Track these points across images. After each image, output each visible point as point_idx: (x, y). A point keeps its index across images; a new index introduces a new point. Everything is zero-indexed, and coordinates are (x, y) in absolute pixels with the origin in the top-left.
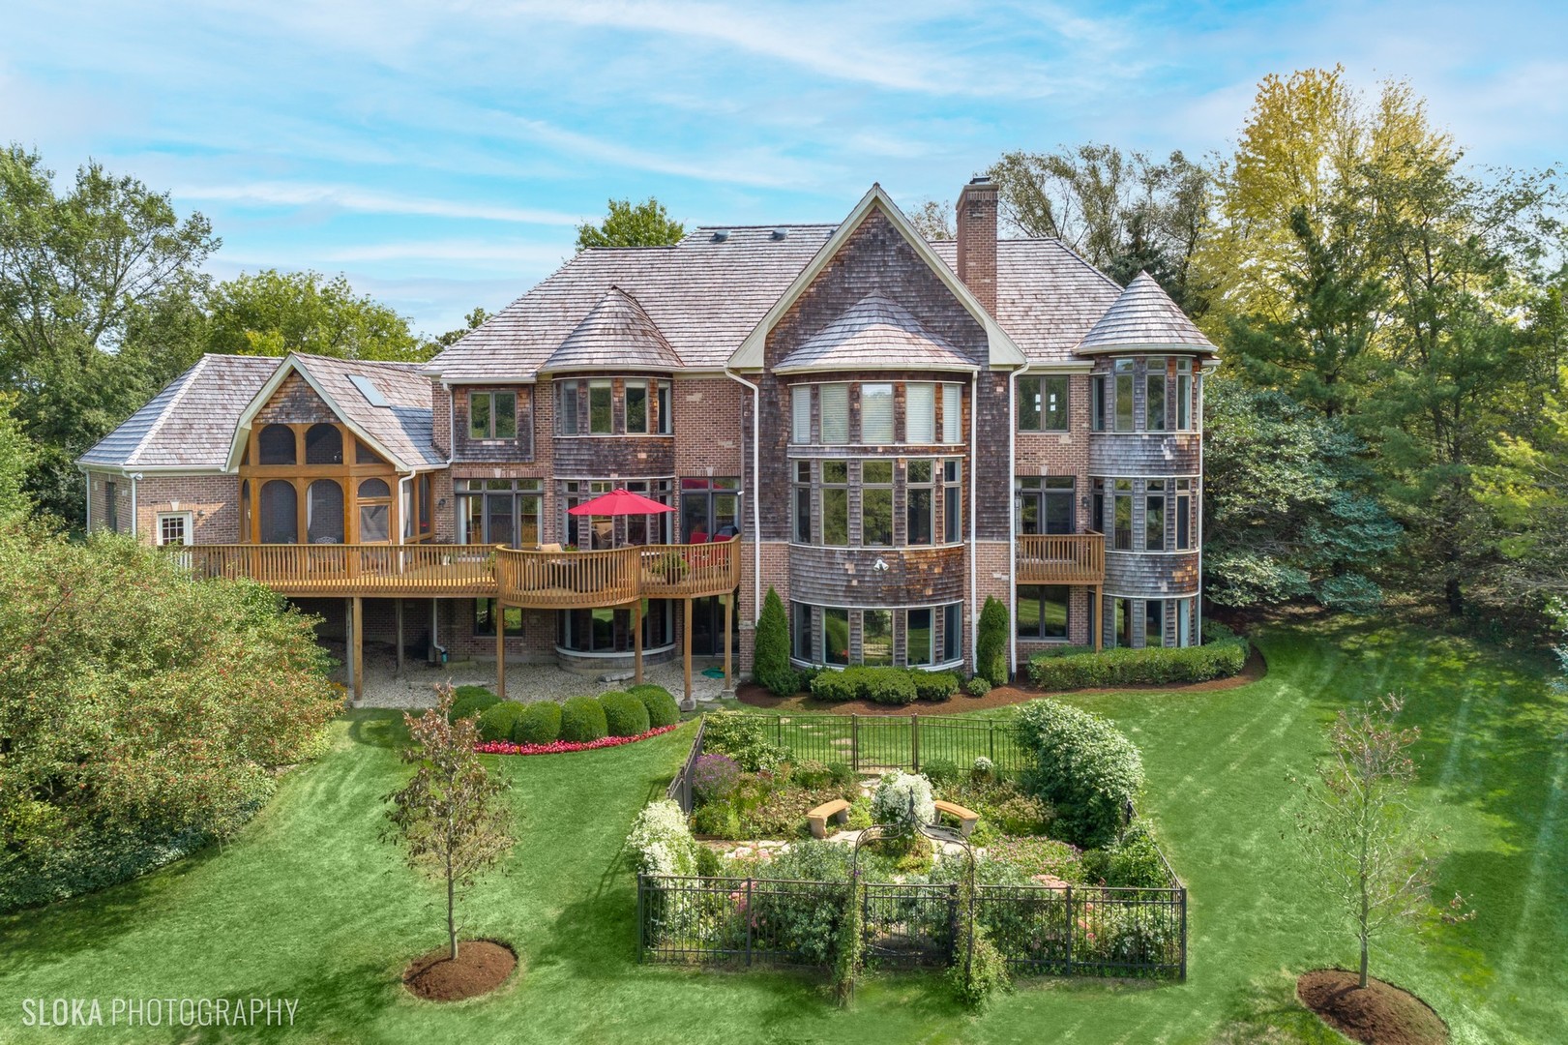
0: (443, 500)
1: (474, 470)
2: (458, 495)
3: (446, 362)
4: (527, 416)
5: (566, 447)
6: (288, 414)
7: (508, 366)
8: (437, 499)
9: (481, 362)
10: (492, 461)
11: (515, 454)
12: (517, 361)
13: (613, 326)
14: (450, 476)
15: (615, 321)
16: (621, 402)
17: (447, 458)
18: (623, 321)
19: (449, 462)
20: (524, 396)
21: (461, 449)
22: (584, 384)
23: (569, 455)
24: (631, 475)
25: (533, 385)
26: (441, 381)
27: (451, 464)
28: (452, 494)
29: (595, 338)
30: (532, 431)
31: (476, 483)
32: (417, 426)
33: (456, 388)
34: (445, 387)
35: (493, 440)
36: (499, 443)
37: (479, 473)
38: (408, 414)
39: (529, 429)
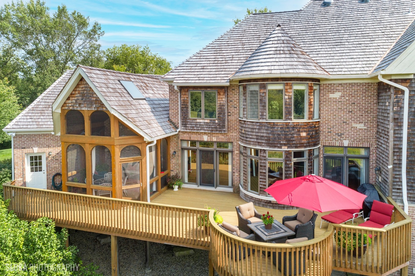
0: (175, 152)
1: (192, 136)
2: (183, 149)
3: (177, 74)
4: (223, 106)
5: (251, 127)
6: (80, 104)
7: (212, 76)
8: (172, 151)
9: (196, 73)
10: (202, 131)
11: (216, 128)
12: (217, 73)
13: (282, 49)
14: (178, 138)
15: (283, 45)
16: (290, 99)
17: (177, 128)
18: (288, 45)
19: (178, 130)
20: (222, 94)
21: (185, 124)
22: (263, 87)
23: (253, 132)
24: (296, 147)
25: (227, 87)
26: (173, 84)
27: (179, 132)
28: (180, 149)
29: (271, 56)
30: (226, 114)
31: (193, 143)
32: (161, 109)
33: (182, 88)
34: (176, 88)
35: (203, 119)
36: (206, 121)
37: (195, 137)
38: (156, 102)
39: (224, 113)
